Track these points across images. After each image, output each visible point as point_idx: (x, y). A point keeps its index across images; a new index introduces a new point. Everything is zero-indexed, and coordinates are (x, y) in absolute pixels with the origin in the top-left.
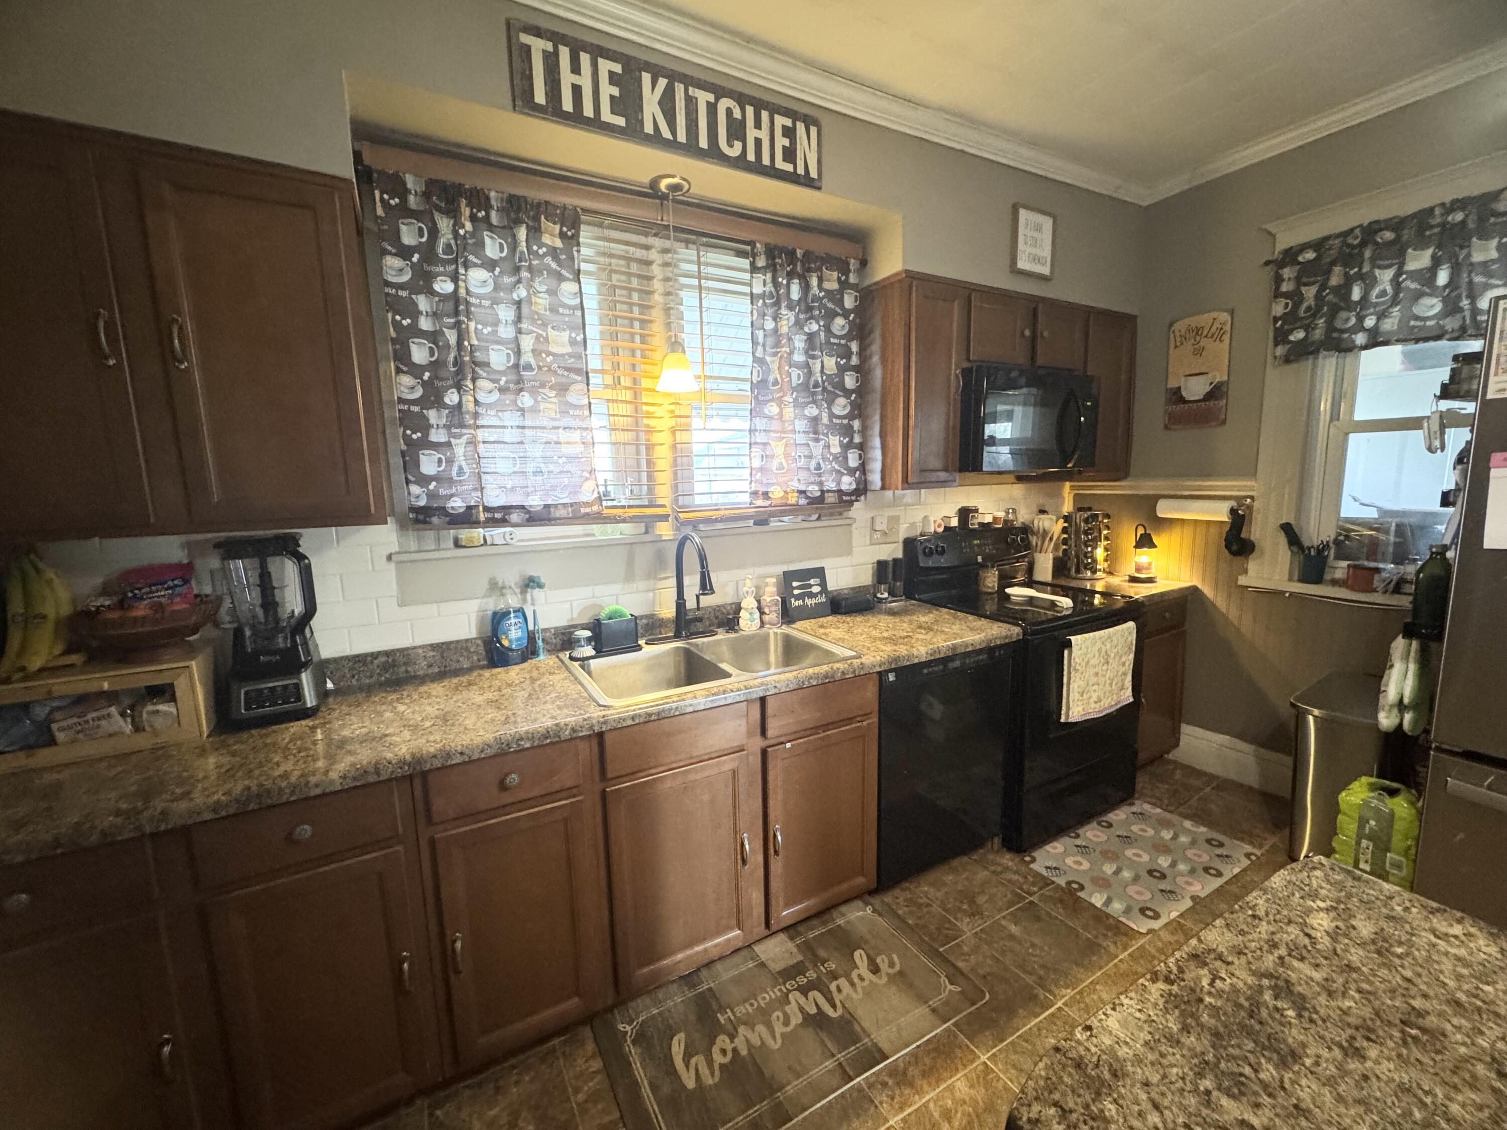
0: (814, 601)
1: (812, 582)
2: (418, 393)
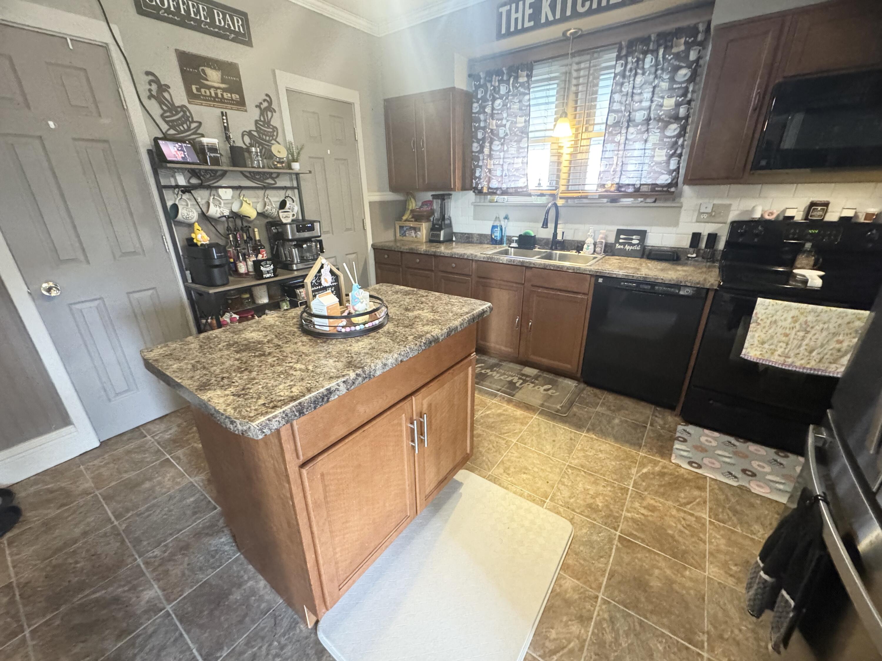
0: (631, 248)
1: (634, 237)
2: (478, 149)
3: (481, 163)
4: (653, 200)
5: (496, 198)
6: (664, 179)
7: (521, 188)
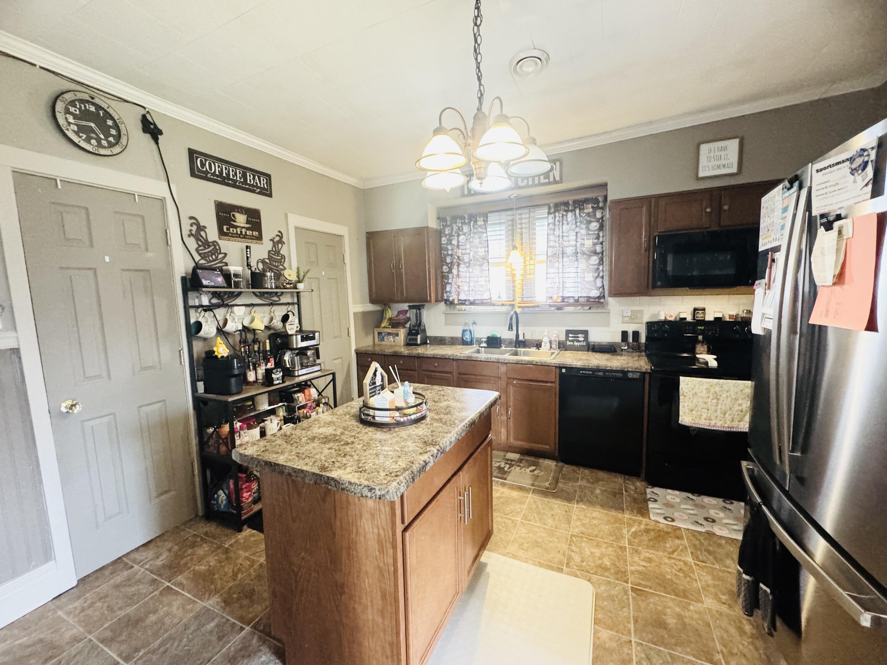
0: (579, 344)
1: (580, 335)
2: (448, 270)
3: (450, 281)
4: (589, 308)
5: (464, 307)
6: (595, 293)
7: (486, 299)
